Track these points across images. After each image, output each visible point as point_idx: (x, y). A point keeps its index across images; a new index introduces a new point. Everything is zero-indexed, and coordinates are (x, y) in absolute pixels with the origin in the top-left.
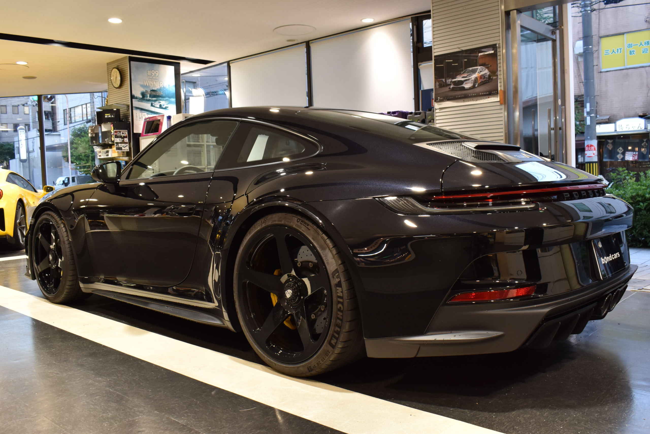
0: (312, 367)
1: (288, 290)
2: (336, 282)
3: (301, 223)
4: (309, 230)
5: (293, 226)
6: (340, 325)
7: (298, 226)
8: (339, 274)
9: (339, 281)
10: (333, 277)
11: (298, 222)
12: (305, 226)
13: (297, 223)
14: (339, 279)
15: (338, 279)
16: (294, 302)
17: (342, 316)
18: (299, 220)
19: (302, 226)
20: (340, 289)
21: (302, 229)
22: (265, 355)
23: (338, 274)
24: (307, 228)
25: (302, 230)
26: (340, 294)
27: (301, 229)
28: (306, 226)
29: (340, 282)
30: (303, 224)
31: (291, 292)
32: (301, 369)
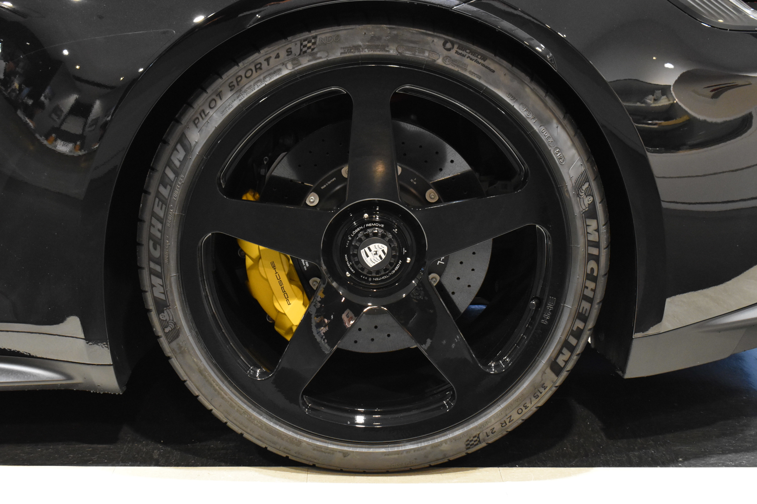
0: (481, 437)
1: (372, 247)
2: (584, 207)
3: (460, 51)
4: (493, 71)
5: (435, 61)
6: (587, 315)
7: (454, 62)
8: (589, 185)
9: (590, 202)
10: (578, 195)
11: (449, 50)
12: (476, 61)
13: (446, 53)
14: (592, 199)
15: (588, 197)
16: (387, 274)
17: (594, 291)
18: (449, 45)
19: (467, 61)
20: (593, 224)
21: (469, 68)
22: (301, 435)
23: (587, 185)
24: (483, 65)
25: (470, 72)
26: (593, 237)
27: (466, 70)
28: (480, 61)
29: (593, 205)
30: (468, 55)
31: (386, 248)
32: (445, 447)
